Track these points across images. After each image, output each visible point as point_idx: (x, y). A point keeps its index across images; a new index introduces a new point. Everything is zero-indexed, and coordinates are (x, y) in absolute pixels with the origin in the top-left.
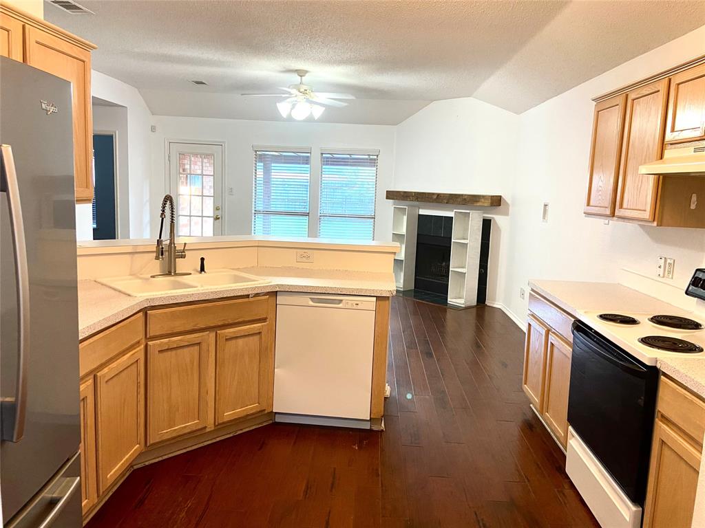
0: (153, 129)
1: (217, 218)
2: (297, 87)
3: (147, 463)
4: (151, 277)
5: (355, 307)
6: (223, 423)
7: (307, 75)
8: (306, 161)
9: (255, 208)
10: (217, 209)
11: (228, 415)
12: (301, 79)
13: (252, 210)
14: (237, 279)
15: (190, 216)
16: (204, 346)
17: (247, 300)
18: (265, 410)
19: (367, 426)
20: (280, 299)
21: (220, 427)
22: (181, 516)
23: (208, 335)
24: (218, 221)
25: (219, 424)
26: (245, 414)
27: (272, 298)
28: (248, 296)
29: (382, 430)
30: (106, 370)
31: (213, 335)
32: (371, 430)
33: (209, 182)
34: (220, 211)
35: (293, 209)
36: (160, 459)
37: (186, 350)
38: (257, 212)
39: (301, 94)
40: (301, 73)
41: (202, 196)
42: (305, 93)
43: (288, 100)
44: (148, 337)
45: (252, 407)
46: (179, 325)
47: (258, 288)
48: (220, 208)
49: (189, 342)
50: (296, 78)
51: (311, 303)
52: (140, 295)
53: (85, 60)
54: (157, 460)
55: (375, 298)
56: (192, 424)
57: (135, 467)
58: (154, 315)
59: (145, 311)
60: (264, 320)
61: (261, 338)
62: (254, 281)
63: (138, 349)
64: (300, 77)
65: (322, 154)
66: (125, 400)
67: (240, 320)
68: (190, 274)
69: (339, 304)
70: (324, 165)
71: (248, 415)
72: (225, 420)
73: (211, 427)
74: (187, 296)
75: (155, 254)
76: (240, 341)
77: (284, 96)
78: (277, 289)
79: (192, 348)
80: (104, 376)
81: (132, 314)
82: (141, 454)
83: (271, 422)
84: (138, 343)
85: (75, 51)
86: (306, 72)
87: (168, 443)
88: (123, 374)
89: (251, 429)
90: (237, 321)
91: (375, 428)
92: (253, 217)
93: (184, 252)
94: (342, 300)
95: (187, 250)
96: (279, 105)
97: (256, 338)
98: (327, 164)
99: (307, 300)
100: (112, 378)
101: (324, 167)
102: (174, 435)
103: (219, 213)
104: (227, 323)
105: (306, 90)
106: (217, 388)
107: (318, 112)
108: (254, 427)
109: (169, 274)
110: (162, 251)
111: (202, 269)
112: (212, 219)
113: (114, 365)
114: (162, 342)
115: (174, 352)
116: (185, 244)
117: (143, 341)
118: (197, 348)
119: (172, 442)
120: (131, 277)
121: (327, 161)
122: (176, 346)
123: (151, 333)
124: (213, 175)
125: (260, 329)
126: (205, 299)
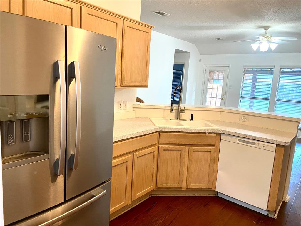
0: (200, 61)
1: (222, 99)
2: (263, 35)
3: (157, 195)
4: (170, 119)
5: (263, 148)
6: (189, 188)
7: (269, 29)
8: (271, 72)
9: (241, 95)
10: (223, 95)
11: (193, 185)
12: (266, 31)
13: (239, 96)
14: (206, 125)
15: (216, 98)
16: (183, 152)
17: (205, 135)
18: (211, 189)
19: (266, 213)
20: (223, 137)
21: (189, 190)
22: (160, 222)
23: (185, 148)
24: (223, 100)
25: (188, 188)
26: (201, 187)
27: (218, 136)
28: (205, 133)
29: (275, 219)
30: (138, 153)
31: (187, 148)
32: (268, 216)
33: (221, 83)
34: (225, 95)
35: (261, 96)
36: (163, 195)
37: (175, 152)
38: (242, 97)
39: (266, 38)
40: (266, 28)
41: (217, 89)
42: (267, 38)
43: (258, 42)
44: (160, 143)
45: (204, 185)
46: (172, 141)
47: (211, 130)
48: (225, 94)
49: (176, 148)
50: (263, 31)
51: (238, 142)
52: (158, 125)
53: (148, 32)
54: (161, 195)
55: (276, 145)
56: (175, 185)
57: (153, 195)
58: (162, 135)
59: (159, 132)
60: (214, 146)
61: (211, 154)
62: (211, 126)
63: (155, 147)
64: (265, 30)
65: (281, 69)
66: (147, 166)
67: (201, 143)
68: (186, 120)
69: (254, 145)
70: (281, 74)
71: (202, 188)
72: (191, 187)
73: (184, 188)
74: (177, 129)
75: (170, 110)
76: (200, 153)
77: (255, 40)
78: (221, 132)
79: (178, 152)
80: (137, 155)
81: (152, 132)
82: (153, 191)
83: (215, 195)
84: (156, 144)
85: (145, 29)
86: (269, 27)
87: (165, 189)
88: (147, 156)
89: (205, 195)
90: (199, 144)
91: (270, 216)
92: (240, 99)
93: (184, 110)
94: (255, 143)
95: (185, 110)
96: (252, 45)
97: (209, 153)
98: (283, 74)
99: (236, 140)
100: (140, 156)
101: (281, 75)
102: (168, 187)
103: (224, 97)
104: (194, 143)
105: (268, 36)
106: (188, 172)
107: (274, 47)
108: (206, 195)
109: (177, 119)
110: (173, 109)
111: (192, 119)
112: (221, 99)
113: (142, 151)
114: (165, 146)
115: (170, 152)
116: (185, 107)
117: (158, 144)
118: (179, 152)
119: (167, 189)
120: (162, 119)
121: (283, 73)
122: (170, 149)
123: (161, 142)
124: (223, 80)
125: (210, 150)
126: (185, 131)
